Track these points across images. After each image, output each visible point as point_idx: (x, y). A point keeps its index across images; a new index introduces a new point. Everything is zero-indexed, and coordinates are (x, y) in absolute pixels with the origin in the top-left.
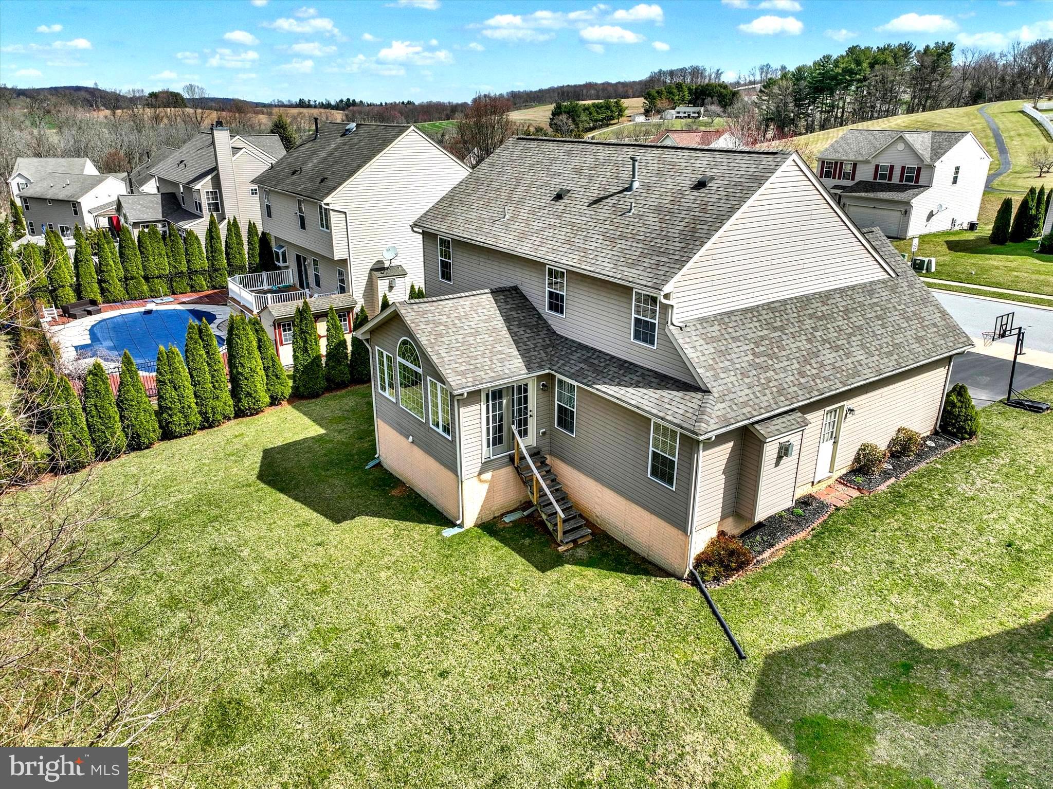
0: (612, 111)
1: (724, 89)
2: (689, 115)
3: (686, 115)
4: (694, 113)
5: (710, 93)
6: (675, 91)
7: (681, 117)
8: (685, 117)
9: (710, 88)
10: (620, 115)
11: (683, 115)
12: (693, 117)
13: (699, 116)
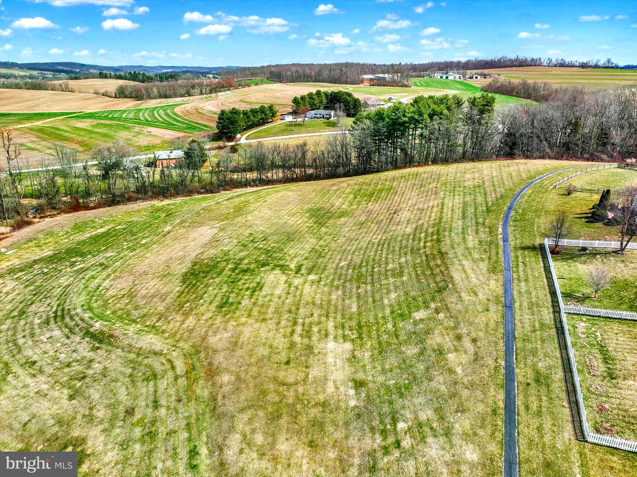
0: (266, 115)
1: (349, 96)
2: (323, 116)
3: (321, 116)
4: (326, 115)
5: (339, 99)
6: (315, 97)
7: (318, 118)
8: (321, 118)
9: (339, 95)
10: (273, 116)
11: (319, 116)
12: (326, 118)
13: (330, 118)
